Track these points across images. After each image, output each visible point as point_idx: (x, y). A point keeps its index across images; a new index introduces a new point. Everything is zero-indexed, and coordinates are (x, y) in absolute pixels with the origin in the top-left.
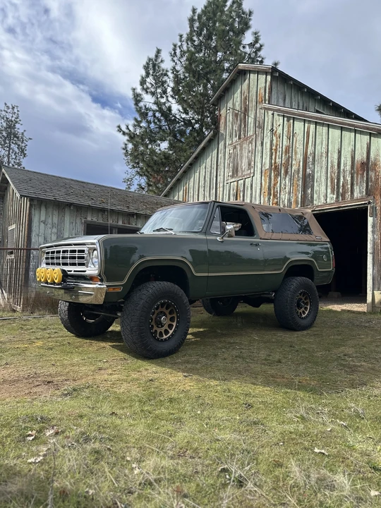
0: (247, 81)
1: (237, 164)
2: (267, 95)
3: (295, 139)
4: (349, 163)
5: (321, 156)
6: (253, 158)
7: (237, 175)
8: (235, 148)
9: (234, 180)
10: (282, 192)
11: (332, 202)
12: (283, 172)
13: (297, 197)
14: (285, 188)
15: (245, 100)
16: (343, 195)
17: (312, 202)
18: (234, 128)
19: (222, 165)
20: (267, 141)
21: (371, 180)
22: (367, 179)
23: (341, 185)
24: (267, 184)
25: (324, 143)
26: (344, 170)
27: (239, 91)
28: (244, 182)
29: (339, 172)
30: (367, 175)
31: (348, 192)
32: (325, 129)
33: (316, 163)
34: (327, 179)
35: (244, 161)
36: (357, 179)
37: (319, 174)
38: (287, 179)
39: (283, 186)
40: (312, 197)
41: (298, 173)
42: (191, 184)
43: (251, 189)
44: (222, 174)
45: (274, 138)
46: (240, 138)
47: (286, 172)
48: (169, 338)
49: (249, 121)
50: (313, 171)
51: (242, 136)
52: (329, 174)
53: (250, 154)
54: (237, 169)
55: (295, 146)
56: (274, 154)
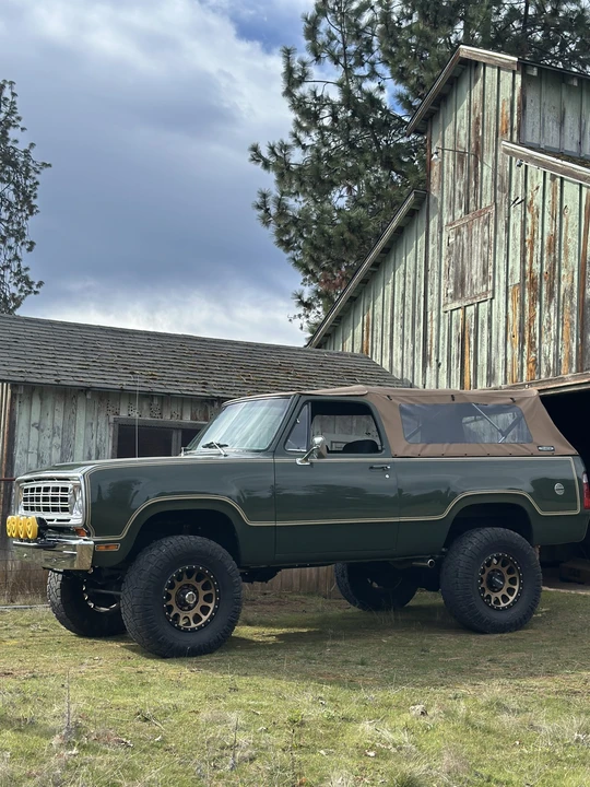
0: (480, 81)
1: (463, 269)
2: (516, 117)
3: (564, 219)
6: (491, 258)
7: (463, 295)
8: (458, 233)
9: (457, 305)
10: (544, 336)
13: (570, 350)
14: (549, 329)
15: (477, 124)
18: (457, 187)
19: (436, 269)
20: (516, 219)
24: (518, 318)
27: (466, 103)
28: (477, 310)
35: (474, 263)
38: (552, 308)
39: (545, 323)
41: (571, 298)
42: (378, 310)
43: (490, 327)
44: (436, 289)
45: (529, 216)
46: (467, 212)
47: (551, 294)
48: (200, 627)
49: (485, 173)
51: (472, 207)
53: (485, 249)
54: (463, 280)
55: (566, 237)
56: (529, 250)
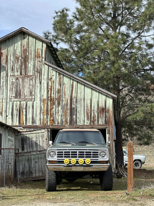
1: (20, 91)
3: (64, 86)
4: (96, 107)
5: (81, 100)
6: (34, 90)
7: (20, 97)
8: (17, 79)
9: (17, 100)
10: (56, 114)
11: (88, 124)
12: (56, 103)
13: (67, 119)
14: (58, 113)
15: (25, 51)
16: (93, 122)
17: (76, 123)
18: (16, 66)
20: (44, 82)
21: (107, 117)
22: (105, 116)
23: (92, 116)
24: (46, 108)
25: (82, 93)
26: (93, 110)
27: (19, 43)
28: (27, 103)
29: (91, 110)
30: (105, 114)
31: (96, 121)
32: (83, 87)
33: (78, 103)
34: (85, 112)
35: (26, 90)
36: (100, 115)
37: (80, 109)
38: (60, 108)
39: (57, 111)
40: (76, 120)
41: (67, 106)
43: (33, 109)
45: (50, 82)
46: (21, 74)
47: (59, 104)
49: (29, 66)
50: (76, 107)
51: (23, 73)
52: (85, 110)
53: (31, 87)
54: (20, 93)
55: (65, 91)
56: (50, 91)
